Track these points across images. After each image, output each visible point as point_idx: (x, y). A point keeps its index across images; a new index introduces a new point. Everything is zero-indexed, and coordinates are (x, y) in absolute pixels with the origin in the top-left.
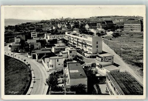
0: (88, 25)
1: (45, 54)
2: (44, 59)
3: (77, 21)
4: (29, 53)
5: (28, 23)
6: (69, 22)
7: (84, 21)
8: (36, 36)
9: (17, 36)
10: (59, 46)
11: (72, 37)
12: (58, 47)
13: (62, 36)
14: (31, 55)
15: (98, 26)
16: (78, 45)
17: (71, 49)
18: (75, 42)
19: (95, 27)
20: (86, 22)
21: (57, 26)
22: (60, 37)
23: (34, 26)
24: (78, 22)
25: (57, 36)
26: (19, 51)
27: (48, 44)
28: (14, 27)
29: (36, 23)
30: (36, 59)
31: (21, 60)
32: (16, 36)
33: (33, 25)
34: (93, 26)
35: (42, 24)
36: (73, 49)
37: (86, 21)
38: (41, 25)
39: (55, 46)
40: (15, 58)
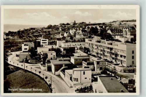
0: (110, 31)
1: (64, 65)
2: (63, 71)
3: (94, 26)
4: (41, 64)
5: (32, 29)
6: (84, 27)
7: (104, 27)
8: (47, 44)
9: (25, 43)
10: (79, 55)
11: (96, 45)
12: (78, 57)
13: (81, 44)
14: (45, 67)
15: (124, 33)
16: (104, 55)
17: (98, 59)
18: (99, 52)
19: (119, 34)
20: (107, 28)
21: (69, 32)
22: (77, 45)
23: (40, 33)
24: (96, 27)
25: (74, 44)
26: (29, 61)
27: (63, 53)
28: (15, 33)
29: (42, 29)
30: (51, 71)
31: (35, 72)
32: (23, 43)
33: (39, 31)
34: (117, 32)
35: (50, 30)
36: (100, 59)
37: (107, 26)
38: (49, 32)
39: (73, 55)
40: (26, 69)
